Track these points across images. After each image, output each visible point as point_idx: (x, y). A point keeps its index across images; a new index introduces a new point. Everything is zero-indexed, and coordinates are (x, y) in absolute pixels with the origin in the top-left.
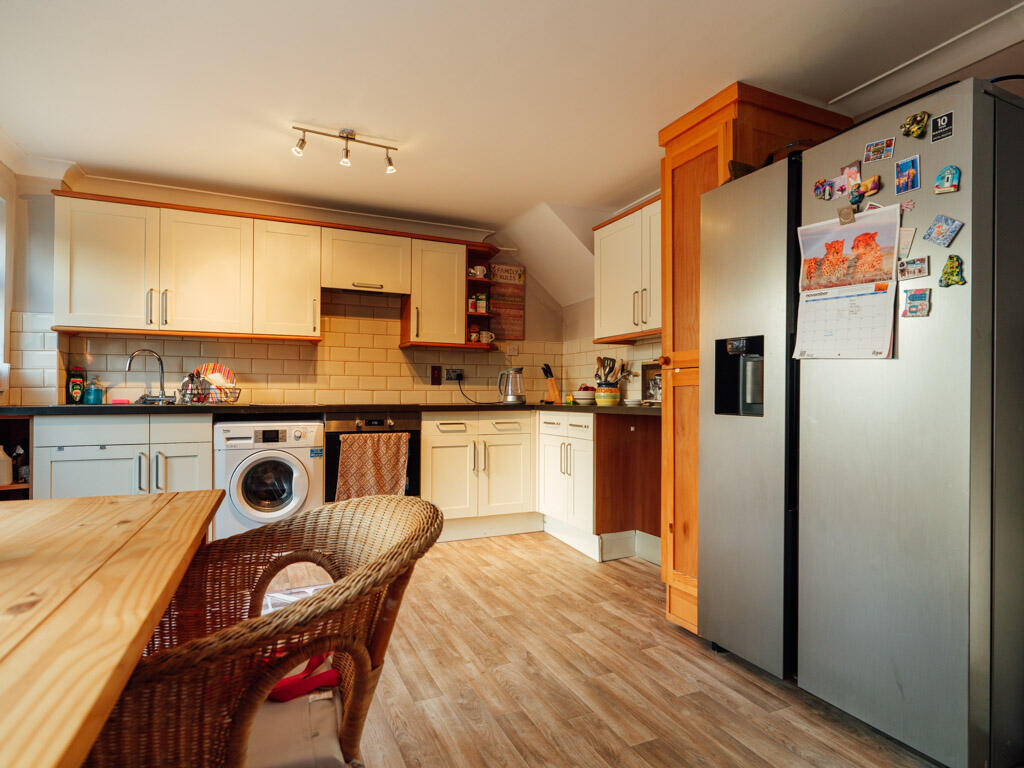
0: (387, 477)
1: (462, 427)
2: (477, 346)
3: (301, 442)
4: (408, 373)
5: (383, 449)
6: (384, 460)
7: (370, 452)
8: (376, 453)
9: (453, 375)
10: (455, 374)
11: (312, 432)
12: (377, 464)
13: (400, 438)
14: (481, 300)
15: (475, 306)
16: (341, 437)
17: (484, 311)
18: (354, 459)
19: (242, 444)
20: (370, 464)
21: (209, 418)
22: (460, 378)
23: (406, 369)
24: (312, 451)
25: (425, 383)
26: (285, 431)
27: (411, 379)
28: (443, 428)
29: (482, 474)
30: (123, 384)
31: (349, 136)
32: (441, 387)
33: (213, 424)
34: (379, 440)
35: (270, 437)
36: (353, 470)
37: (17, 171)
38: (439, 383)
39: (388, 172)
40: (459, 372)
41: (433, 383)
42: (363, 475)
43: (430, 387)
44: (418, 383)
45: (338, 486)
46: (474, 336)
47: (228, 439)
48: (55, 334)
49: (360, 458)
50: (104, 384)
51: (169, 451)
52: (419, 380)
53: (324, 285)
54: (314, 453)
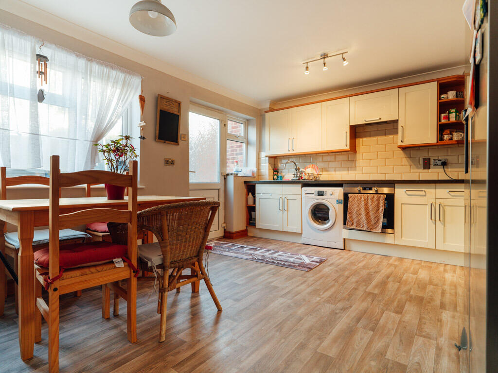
0: (372, 217)
1: (423, 193)
2: (451, 142)
3: (332, 197)
4: (407, 163)
5: (370, 202)
6: (371, 208)
7: (363, 203)
8: (366, 204)
9: (439, 163)
10: (441, 162)
11: (338, 192)
12: (367, 209)
13: (380, 197)
14: (453, 113)
15: (448, 118)
16: (349, 195)
17: (454, 120)
18: (355, 206)
19: (311, 196)
20: (363, 209)
21: (300, 185)
22: (444, 164)
23: (405, 161)
24: (337, 201)
25: (418, 168)
26: (326, 192)
27: (409, 166)
28: (409, 193)
29: (438, 222)
30: (288, 174)
31: (325, 56)
32: (430, 170)
33: (302, 188)
34: (368, 197)
35: (321, 194)
36: (355, 212)
37: (259, 108)
38: (429, 168)
39: (344, 65)
40: (443, 161)
41: (424, 168)
42: (360, 214)
43: (422, 170)
44: (413, 169)
45: (348, 218)
46: (446, 137)
47: (306, 194)
48: (268, 158)
49: (358, 206)
50: (283, 174)
51: (289, 197)
52: (414, 166)
53: (351, 124)
54: (338, 202)
